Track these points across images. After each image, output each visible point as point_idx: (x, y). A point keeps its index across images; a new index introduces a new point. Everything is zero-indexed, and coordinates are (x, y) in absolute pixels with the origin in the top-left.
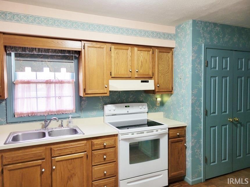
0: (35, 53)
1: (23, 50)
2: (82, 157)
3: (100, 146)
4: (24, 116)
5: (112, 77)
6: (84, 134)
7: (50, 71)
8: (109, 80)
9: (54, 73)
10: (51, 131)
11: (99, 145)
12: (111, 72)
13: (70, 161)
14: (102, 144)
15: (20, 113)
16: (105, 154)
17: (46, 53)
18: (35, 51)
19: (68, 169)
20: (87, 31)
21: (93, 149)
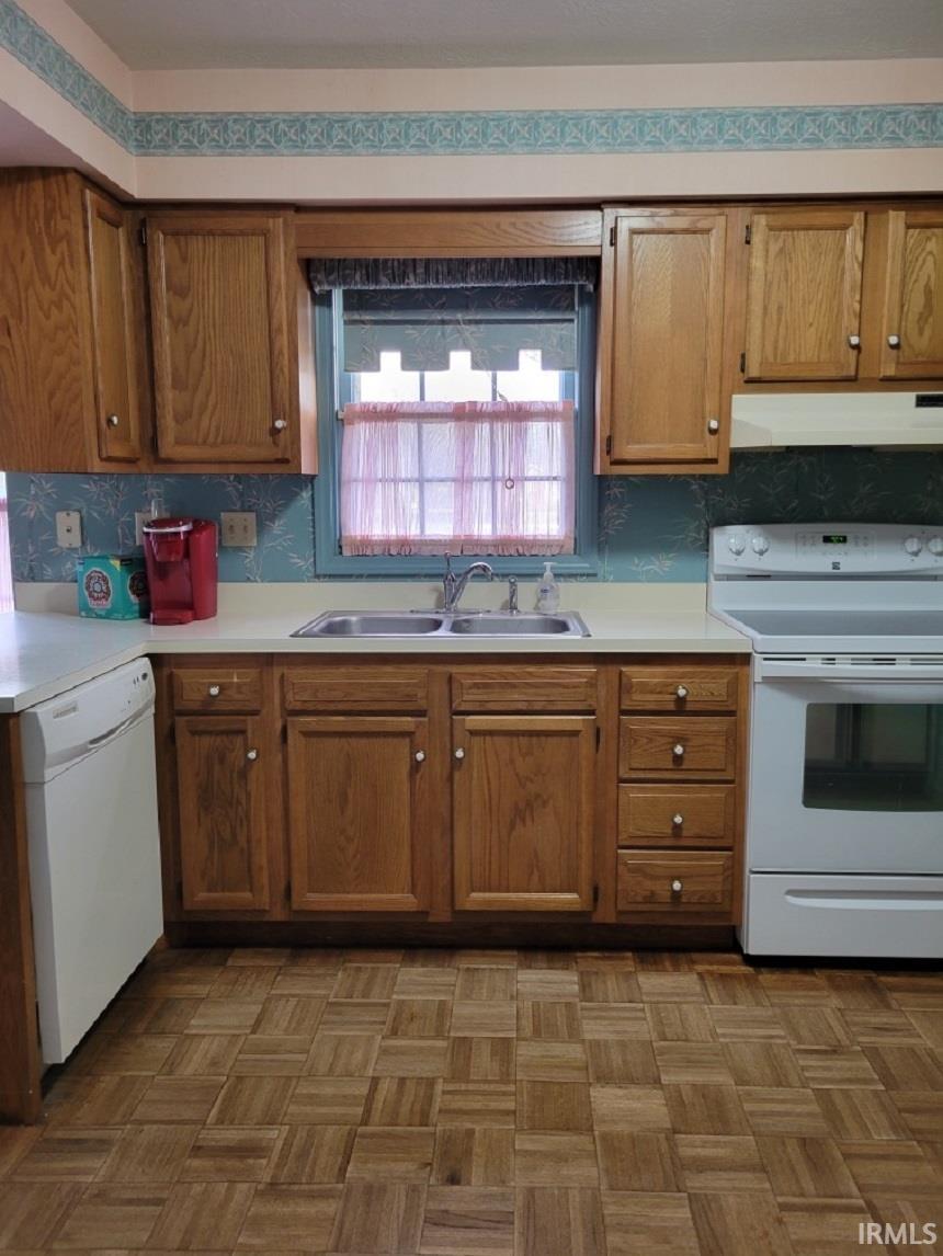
0: (414, 286)
1: (368, 274)
2: (575, 733)
3: (659, 697)
4: (373, 550)
5: (746, 382)
6: (589, 636)
7: (476, 365)
8: (733, 393)
9: (490, 373)
10: (467, 621)
11: (652, 692)
12: (743, 356)
13: (524, 741)
14: (671, 689)
15: (359, 538)
16: (679, 739)
17: (456, 281)
18: (412, 277)
19: (517, 775)
20: (630, 152)
21: (623, 707)
